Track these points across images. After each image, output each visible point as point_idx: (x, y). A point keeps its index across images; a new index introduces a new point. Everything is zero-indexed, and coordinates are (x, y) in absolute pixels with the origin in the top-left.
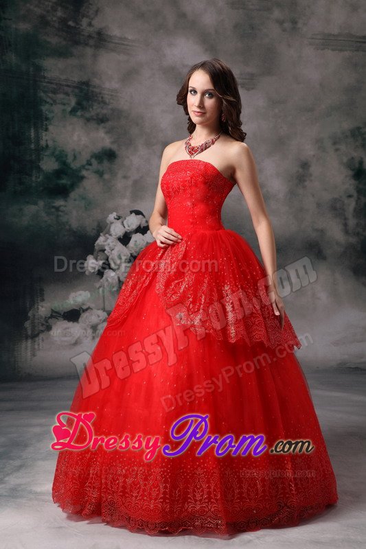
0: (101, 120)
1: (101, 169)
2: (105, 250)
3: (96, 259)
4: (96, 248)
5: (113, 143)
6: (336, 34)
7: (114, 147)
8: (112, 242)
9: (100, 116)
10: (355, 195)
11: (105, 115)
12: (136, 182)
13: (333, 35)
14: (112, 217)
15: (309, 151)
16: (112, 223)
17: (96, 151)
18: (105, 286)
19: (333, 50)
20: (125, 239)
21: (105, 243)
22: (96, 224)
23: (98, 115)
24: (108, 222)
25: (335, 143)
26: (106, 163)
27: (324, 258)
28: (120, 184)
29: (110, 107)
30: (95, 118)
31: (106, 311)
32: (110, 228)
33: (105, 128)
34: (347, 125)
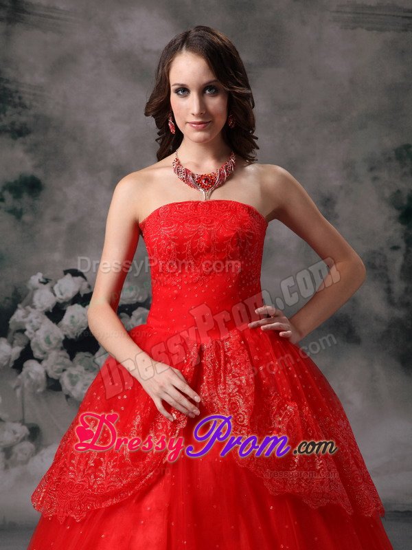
0: (19, 132)
1: (19, 208)
2: (25, 330)
3: (12, 344)
4: (12, 327)
5: (36, 167)
6: (372, 5)
7: (39, 174)
8: (37, 318)
9: (17, 127)
10: (403, 245)
11: (25, 124)
12: (72, 227)
13: (371, 7)
14: (36, 279)
15: (334, 180)
16: (35, 289)
17: (11, 179)
18: (26, 385)
19: (368, 29)
20: (56, 314)
21: (26, 320)
22: (11, 290)
23: (13, 124)
24: (30, 287)
25: (372, 169)
26: (26, 198)
27: (357, 341)
28: (48, 230)
29: (32, 112)
30: (9, 129)
31: (27, 425)
32: (33, 296)
33: (24, 143)
34: (391, 142)
